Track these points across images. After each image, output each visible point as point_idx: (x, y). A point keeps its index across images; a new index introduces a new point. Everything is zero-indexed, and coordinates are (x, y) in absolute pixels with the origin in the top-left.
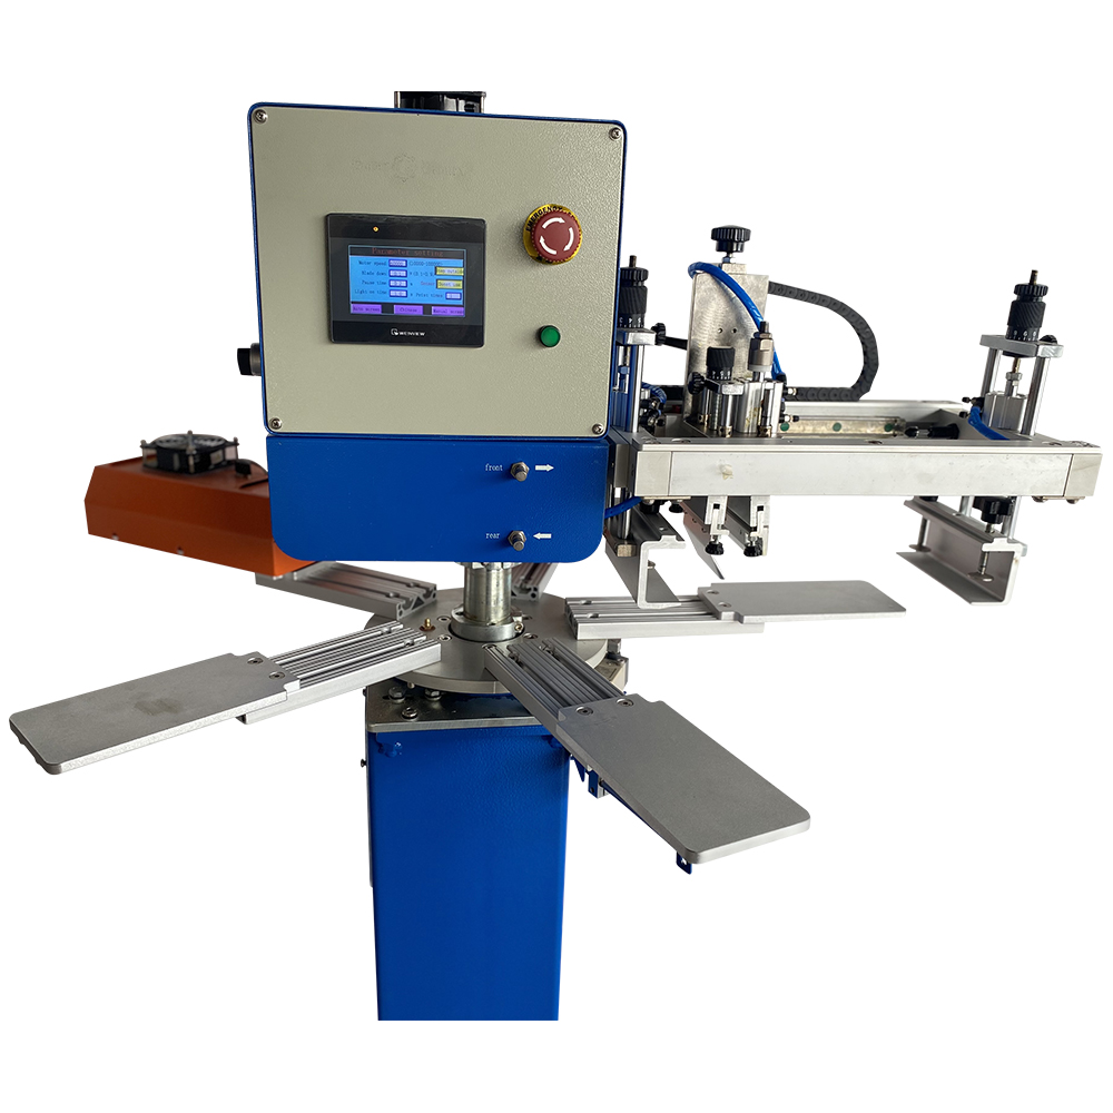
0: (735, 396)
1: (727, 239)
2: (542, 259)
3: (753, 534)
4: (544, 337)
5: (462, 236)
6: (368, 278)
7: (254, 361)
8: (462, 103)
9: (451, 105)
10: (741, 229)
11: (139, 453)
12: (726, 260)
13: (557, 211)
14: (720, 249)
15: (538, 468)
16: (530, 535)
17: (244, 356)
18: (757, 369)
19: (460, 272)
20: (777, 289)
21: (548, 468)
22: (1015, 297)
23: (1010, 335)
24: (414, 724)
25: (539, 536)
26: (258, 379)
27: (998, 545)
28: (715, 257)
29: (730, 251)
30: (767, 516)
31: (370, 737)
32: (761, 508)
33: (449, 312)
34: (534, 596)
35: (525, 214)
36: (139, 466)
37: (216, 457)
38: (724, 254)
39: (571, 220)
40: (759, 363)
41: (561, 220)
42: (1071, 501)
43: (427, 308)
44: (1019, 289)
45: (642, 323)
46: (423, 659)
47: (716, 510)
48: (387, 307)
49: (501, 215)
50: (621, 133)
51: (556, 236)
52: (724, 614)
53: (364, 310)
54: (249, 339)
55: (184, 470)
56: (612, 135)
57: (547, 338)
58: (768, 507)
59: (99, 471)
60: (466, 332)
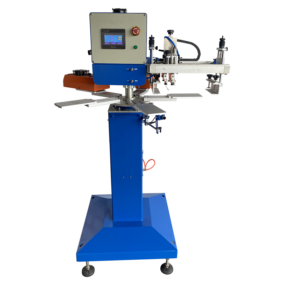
0: (169, 58)
1: (170, 32)
2: (134, 35)
3: (172, 81)
4: (135, 47)
5: (122, 32)
6: (108, 39)
7: (90, 52)
8: (123, 11)
9: (121, 11)
10: (172, 30)
11: (72, 73)
12: (170, 36)
13: (136, 27)
14: (169, 34)
15: (135, 69)
16: (134, 81)
17: (89, 51)
18: (174, 54)
19: (122, 37)
20: (178, 41)
21: (137, 69)
22: (220, 41)
23: (220, 48)
24: (115, 112)
25: (135, 81)
26: (91, 55)
27: (216, 83)
28: (168, 35)
29: (170, 34)
30: (174, 78)
31: (109, 113)
32: (173, 77)
33: (120, 44)
34: (139, 96)
35: (131, 28)
36: (72, 75)
37: (85, 73)
38: (170, 35)
39: (138, 29)
40: (174, 53)
41: (136, 29)
42: (226, 74)
43: (116, 43)
44: (220, 39)
45: (154, 46)
46: (117, 101)
47: (165, 77)
48: (110, 43)
49: (127, 28)
50: (146, 15)
51: (136, 31)
52: (169, 97)
53: (107, 43)
54: (90, 49)
55: (80, 75)
56: (145, 15)
57: (136, 47)
58: (174, 77)
59: (65, 75)
60: (122, 47)
